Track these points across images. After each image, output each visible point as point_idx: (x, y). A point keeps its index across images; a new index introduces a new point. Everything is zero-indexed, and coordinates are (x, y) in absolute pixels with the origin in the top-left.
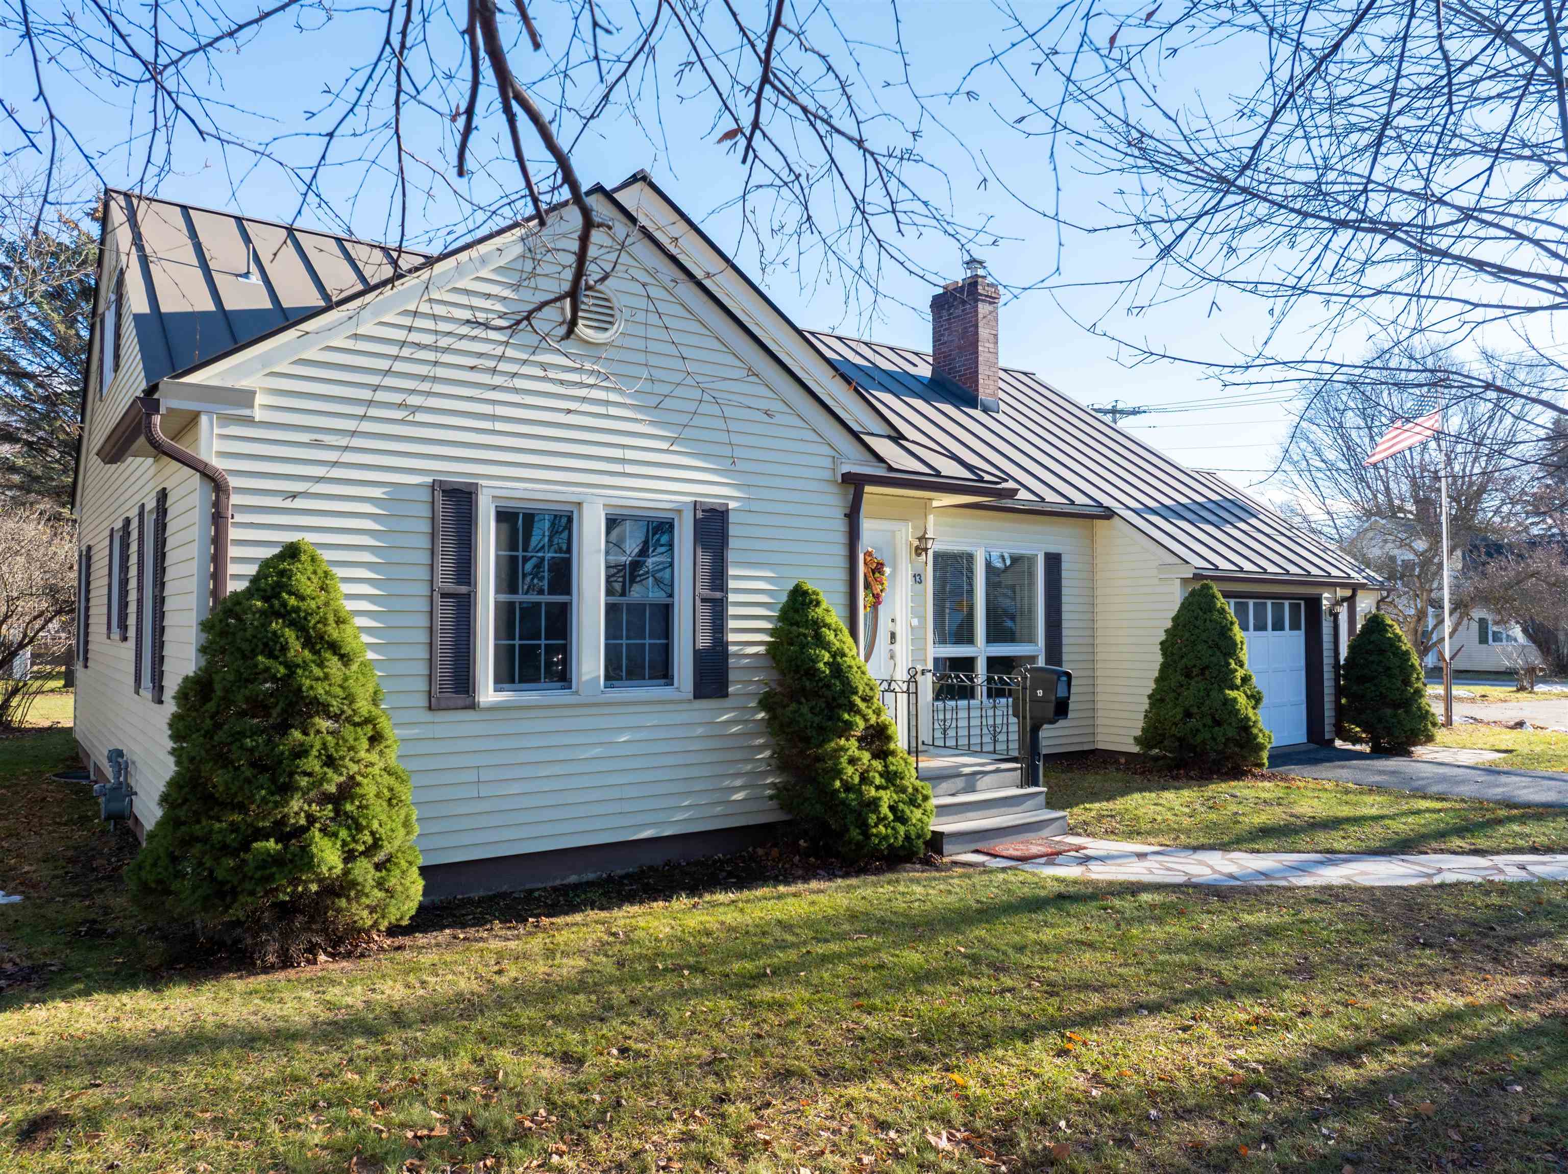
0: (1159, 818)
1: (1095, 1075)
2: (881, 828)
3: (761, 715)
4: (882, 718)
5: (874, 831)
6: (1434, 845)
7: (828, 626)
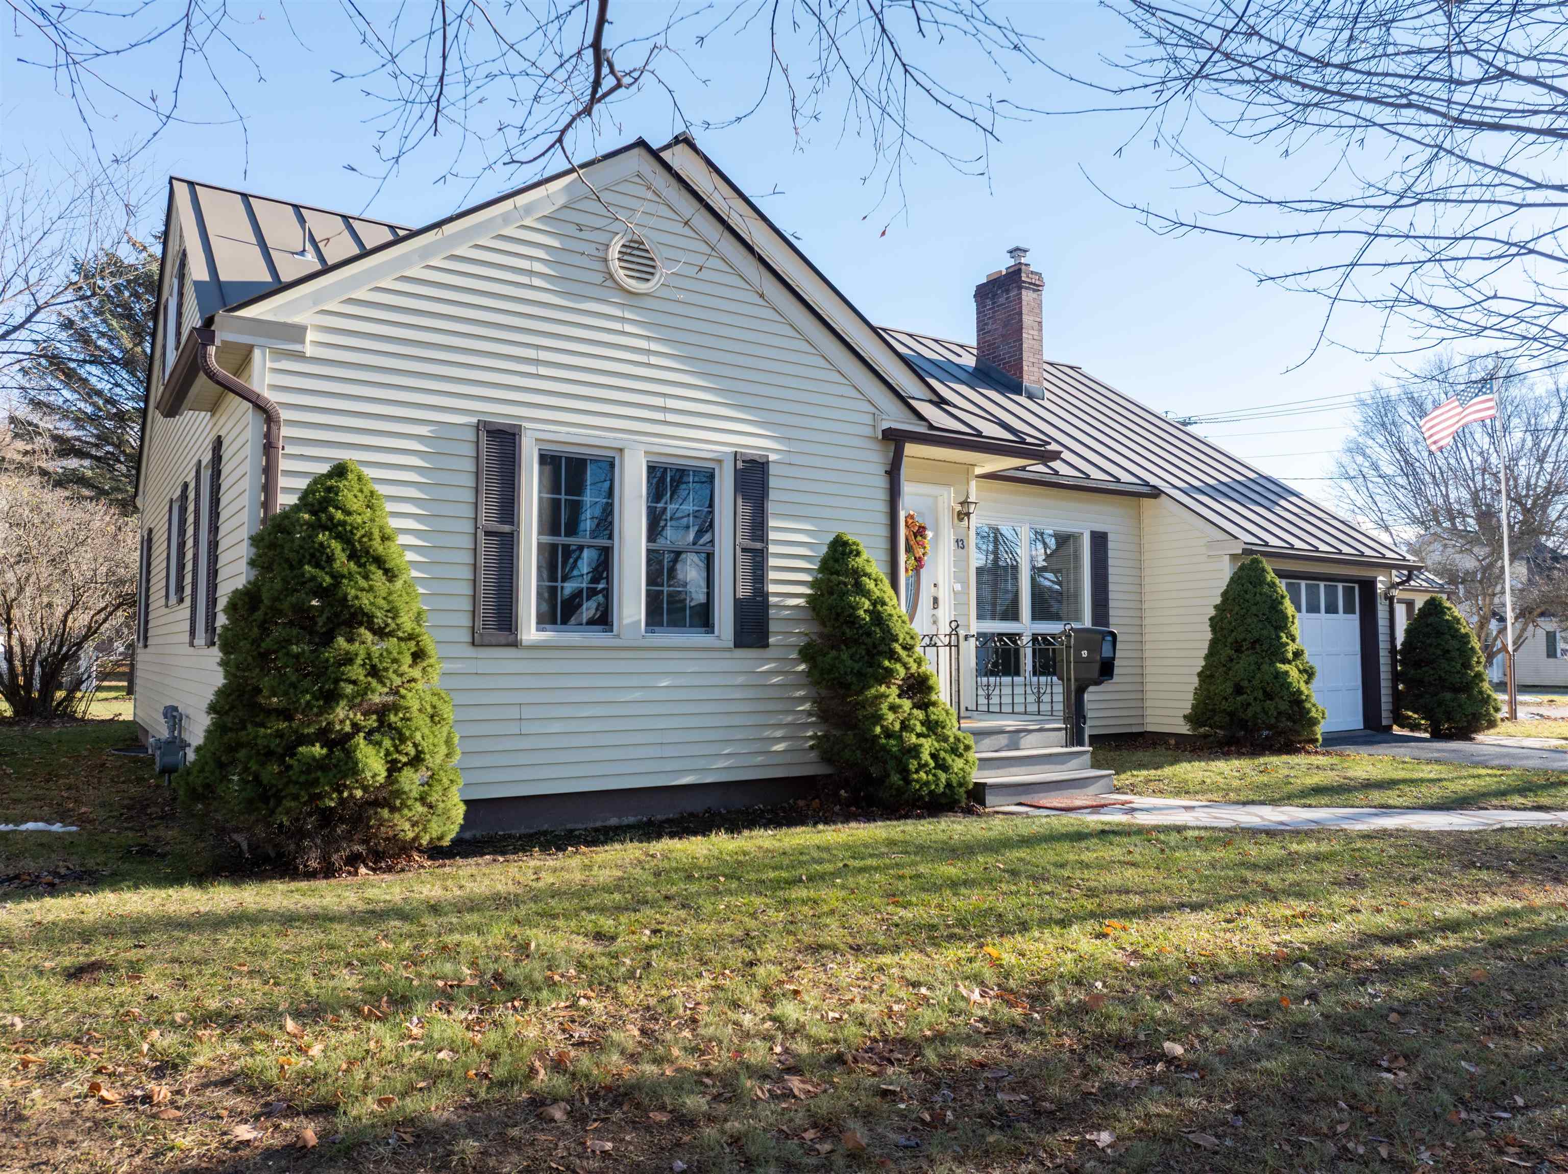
0: (1208, 781)
1: (1133, 953)
2: (923, 775)
3: (802, 667)
4: (923, 669)
5: (915, 776)
6: (1495, 802)
7: (869, 576)
